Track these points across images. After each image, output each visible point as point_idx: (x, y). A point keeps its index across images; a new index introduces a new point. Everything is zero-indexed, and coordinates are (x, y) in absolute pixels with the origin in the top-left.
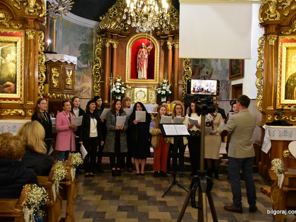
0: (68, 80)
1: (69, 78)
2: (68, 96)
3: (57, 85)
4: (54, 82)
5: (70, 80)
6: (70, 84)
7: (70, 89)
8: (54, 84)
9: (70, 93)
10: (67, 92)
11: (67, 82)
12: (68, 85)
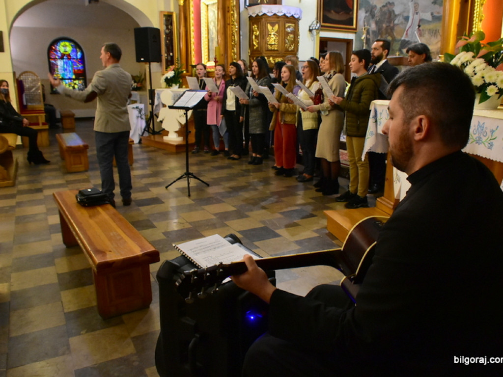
0: (270, 38)
1: (272, 36)
2: (271, 59)
3: (257, 46)
4: (254, 43)
5: (273, 38)
6: (273, 43)
7: (274, 50)
8: (254, 45)
9: (275, 55)
10: (269, 55)
11: (268, 42)
12: (271, 45)
